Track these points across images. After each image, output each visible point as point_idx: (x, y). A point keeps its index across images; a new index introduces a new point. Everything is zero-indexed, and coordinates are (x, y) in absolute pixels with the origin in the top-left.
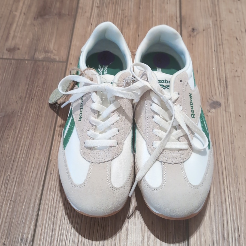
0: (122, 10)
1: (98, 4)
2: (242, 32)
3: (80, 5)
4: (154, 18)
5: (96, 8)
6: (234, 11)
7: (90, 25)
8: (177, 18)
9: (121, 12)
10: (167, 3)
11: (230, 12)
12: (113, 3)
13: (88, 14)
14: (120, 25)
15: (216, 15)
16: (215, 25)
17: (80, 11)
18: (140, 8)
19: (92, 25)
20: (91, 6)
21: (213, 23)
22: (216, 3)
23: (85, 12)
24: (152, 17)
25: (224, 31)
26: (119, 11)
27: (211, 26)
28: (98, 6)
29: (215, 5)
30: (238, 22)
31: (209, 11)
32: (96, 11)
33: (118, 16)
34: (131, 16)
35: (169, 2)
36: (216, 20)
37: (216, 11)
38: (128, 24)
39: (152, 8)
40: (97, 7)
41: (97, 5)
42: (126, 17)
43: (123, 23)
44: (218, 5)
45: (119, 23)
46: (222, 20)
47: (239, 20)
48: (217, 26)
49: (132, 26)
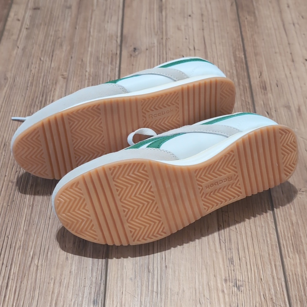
0: (55, 31)
1: (27, 25)
2: (190, 49)
3: (7, 27)
4: (91, 38)
5: (25, 30)
6: (183, 28)
7: (17, 48)
8: (117, 37)
9: (53, 33)
10: (108, 22)
11: (179, 29)
12: (46, 25)
13: (15, 37)
14: (51, 47)
15: (162, 32)
16: (160, 44)
17: (6, 33)
18: (76, 28)
19: (18, 48)
20: (19, 28)
21: (157, 42)
22: (164, 20)
23: (12, 35)
24: (89, 37)
25: (170, 49)
26: (52, 33)
27: (156, 44)
28: (28, 27)
29: (162, 22)
30: (186, 39)
31: (154, 28)
32: (24, 32)
33: (49, 38)
34: (65, 37)
35: (109, 21)
36: (162, 39)
37: (162, 28)
38: (61, 45)
39: (90, 28)
40: (27, 29)
41: (26, 27)
42: (58, 38)
43: (54, 45)
44: (166, 22)
45: (51, 44)
46: (169, 38)
47: (187, 38)
48: (163, 45)
49: (64, 48)
